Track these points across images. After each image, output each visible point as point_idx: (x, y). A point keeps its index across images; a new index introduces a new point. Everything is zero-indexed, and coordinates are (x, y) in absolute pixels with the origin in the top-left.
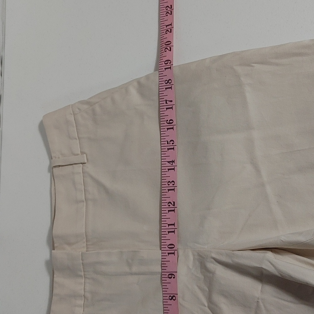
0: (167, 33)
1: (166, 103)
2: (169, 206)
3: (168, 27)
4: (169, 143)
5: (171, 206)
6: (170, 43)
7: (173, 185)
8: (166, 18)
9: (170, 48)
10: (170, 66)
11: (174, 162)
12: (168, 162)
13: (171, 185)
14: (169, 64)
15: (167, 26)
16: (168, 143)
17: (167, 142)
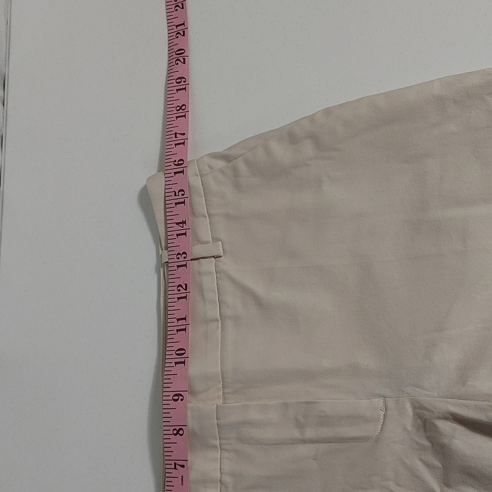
0: (178, 37)
1: (176, 137)
2: (179, 290)
3: (179, 28)
4: (177, 194)
5: (182, 290)
6: (184, 51)
7: (185, 258)
8: (175, 14)
9: (184, 59)
10: (184, 87)
11: (185, 222)
12: (177, 224)
13: (182, 259)
14: (182, 83)
15: (177, 26)
16: (175, 195)
17: (174, 193)
